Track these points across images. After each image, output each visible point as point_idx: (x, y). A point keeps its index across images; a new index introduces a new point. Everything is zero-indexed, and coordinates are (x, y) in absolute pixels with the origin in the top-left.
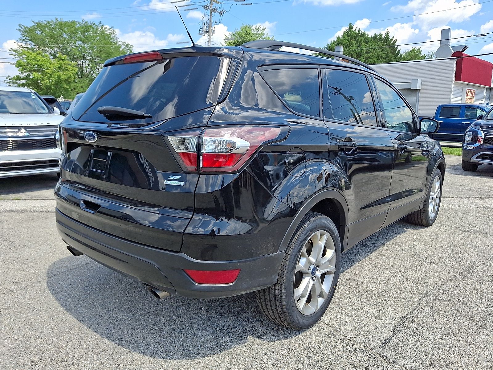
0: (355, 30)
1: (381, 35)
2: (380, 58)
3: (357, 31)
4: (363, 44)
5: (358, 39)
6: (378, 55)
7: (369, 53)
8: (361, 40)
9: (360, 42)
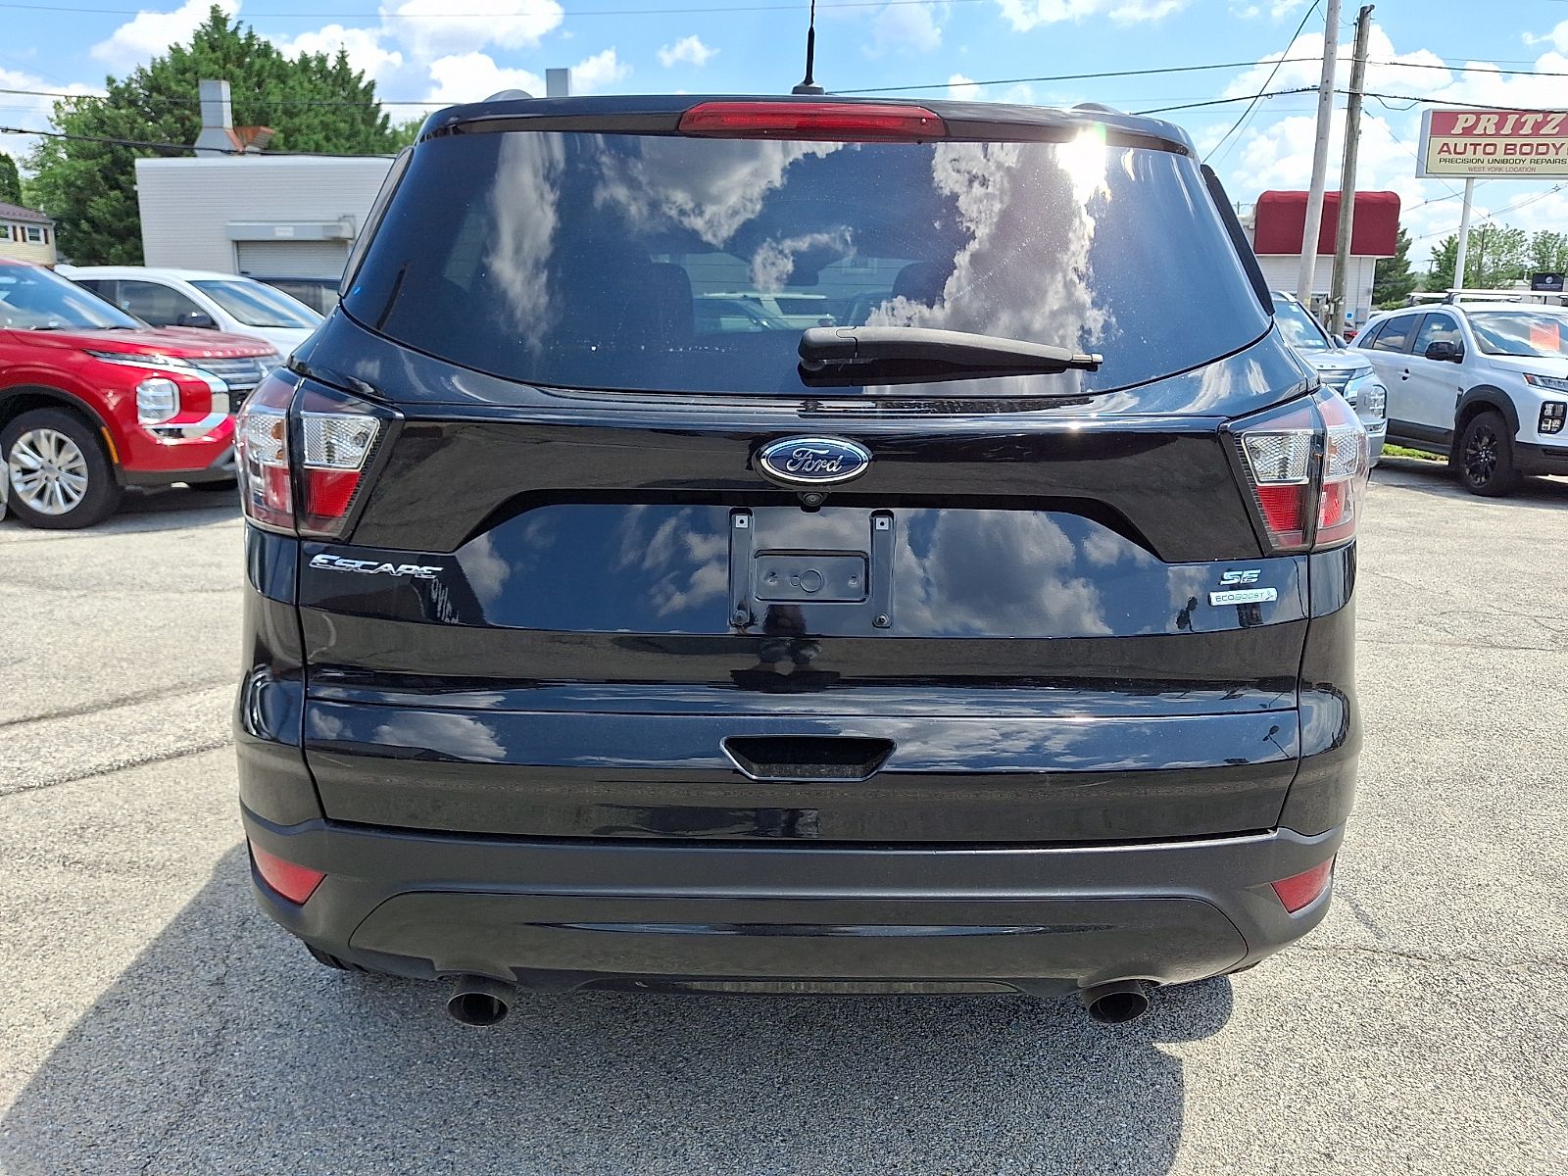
0: (235, 32)
1: (322, 60)
2: (331, 134)
3: (242, 34)
4: (271, 84)
5: (251, 64)
6: (325, 126)
7: (297, 115)
8: (263, 67)
9: (259, 75)
